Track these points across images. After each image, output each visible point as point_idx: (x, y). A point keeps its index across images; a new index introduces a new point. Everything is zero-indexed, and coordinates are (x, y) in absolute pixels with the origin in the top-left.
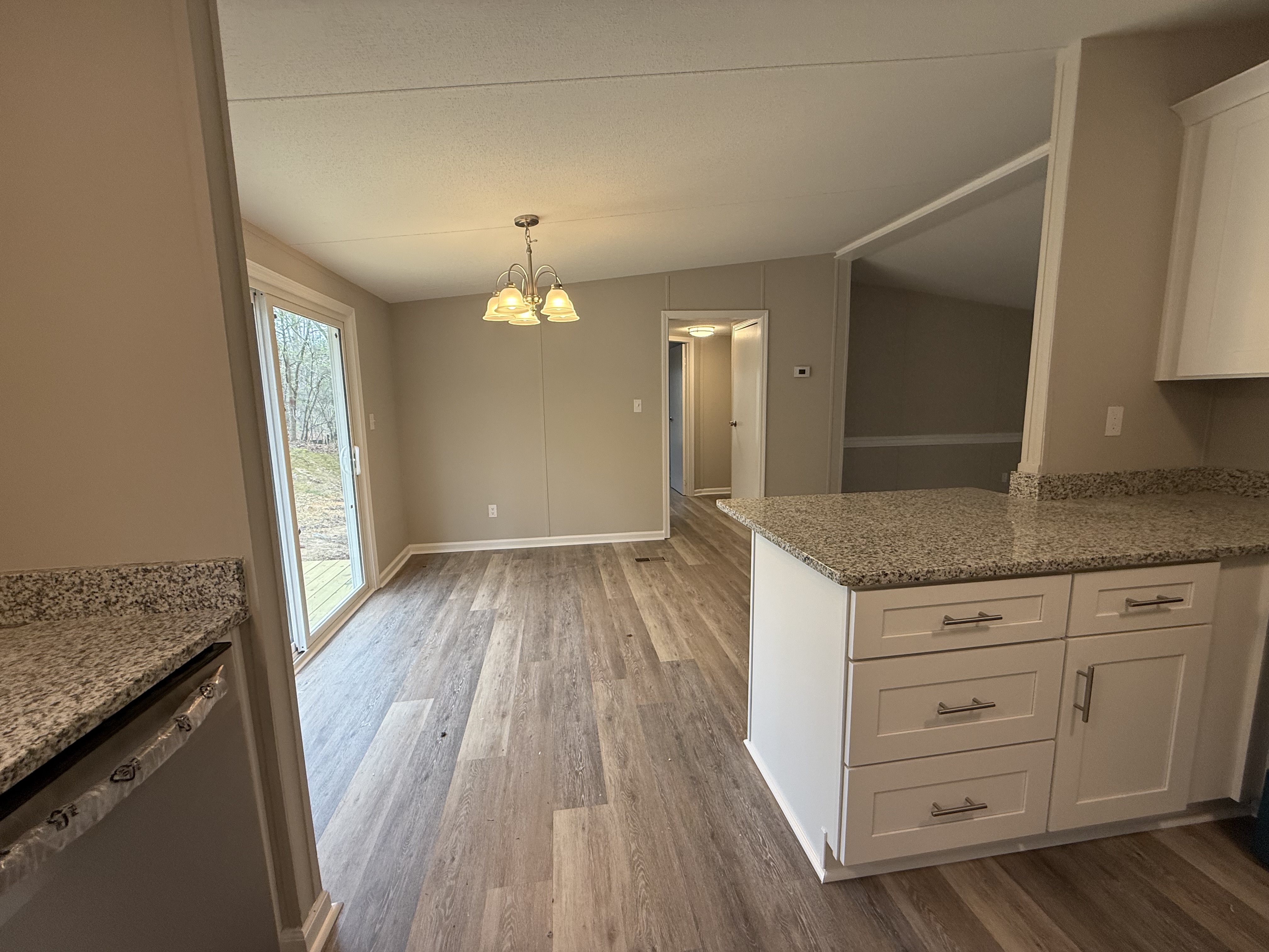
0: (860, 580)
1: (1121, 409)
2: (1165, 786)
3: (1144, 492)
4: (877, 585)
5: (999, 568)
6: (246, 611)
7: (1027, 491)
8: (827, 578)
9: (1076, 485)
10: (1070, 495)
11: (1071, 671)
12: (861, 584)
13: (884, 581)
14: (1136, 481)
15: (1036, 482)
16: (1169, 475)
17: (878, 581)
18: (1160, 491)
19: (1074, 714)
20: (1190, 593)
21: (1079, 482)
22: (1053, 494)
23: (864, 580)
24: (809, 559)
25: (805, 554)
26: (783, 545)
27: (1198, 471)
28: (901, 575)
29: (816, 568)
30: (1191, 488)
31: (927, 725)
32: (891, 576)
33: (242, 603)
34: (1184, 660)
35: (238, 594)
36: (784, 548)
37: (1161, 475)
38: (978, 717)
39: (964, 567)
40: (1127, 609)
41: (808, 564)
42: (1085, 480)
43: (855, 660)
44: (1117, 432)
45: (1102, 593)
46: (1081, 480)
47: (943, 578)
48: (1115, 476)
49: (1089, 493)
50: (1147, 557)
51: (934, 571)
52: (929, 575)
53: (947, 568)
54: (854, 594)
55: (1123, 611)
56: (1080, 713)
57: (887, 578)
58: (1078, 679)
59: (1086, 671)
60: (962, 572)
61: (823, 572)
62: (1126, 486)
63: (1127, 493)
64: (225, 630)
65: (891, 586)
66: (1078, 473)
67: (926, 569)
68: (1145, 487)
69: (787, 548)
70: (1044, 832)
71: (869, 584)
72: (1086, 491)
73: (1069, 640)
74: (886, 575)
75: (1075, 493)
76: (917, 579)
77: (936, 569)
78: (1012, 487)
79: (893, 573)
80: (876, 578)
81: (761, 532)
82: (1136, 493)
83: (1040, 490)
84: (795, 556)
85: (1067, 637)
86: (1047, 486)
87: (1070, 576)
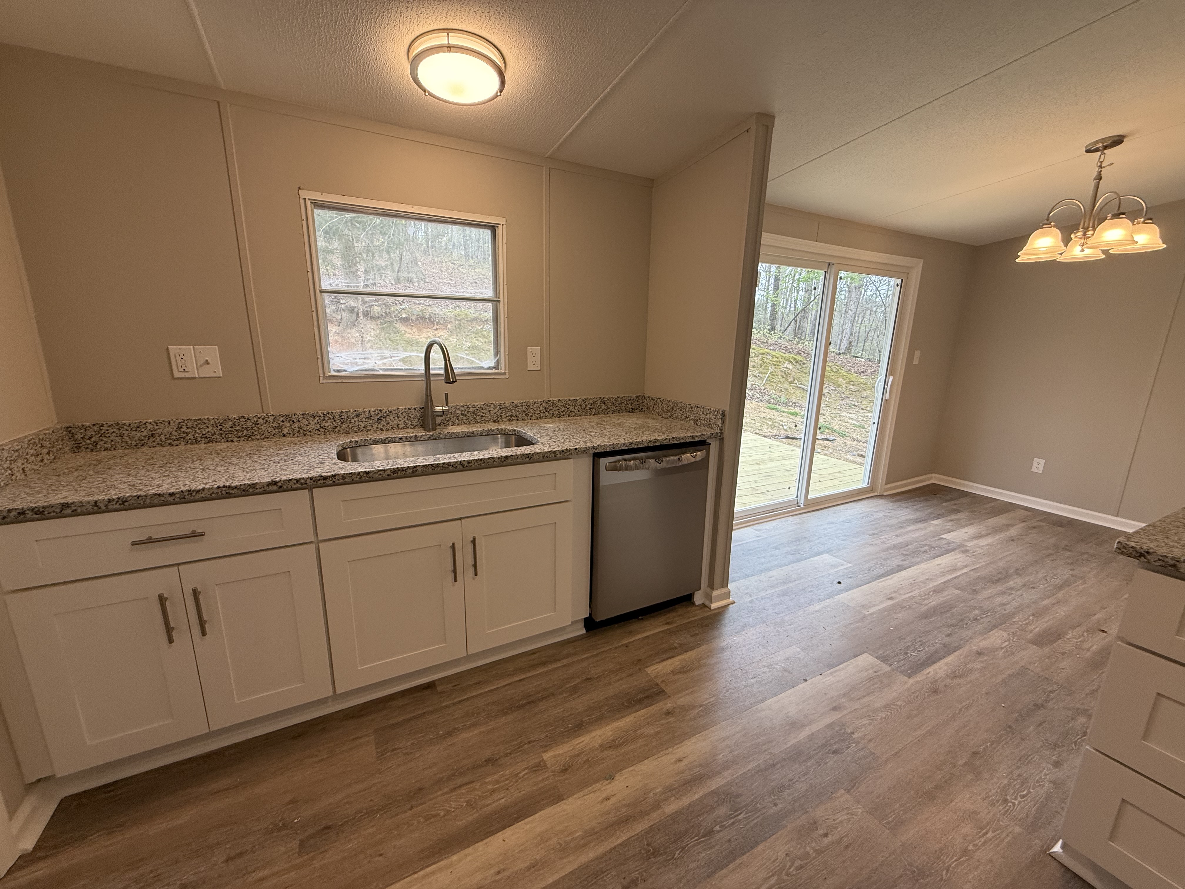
6: (722, 433)
33: (721, 430)
35: (720, 425)
64: (710, 437)
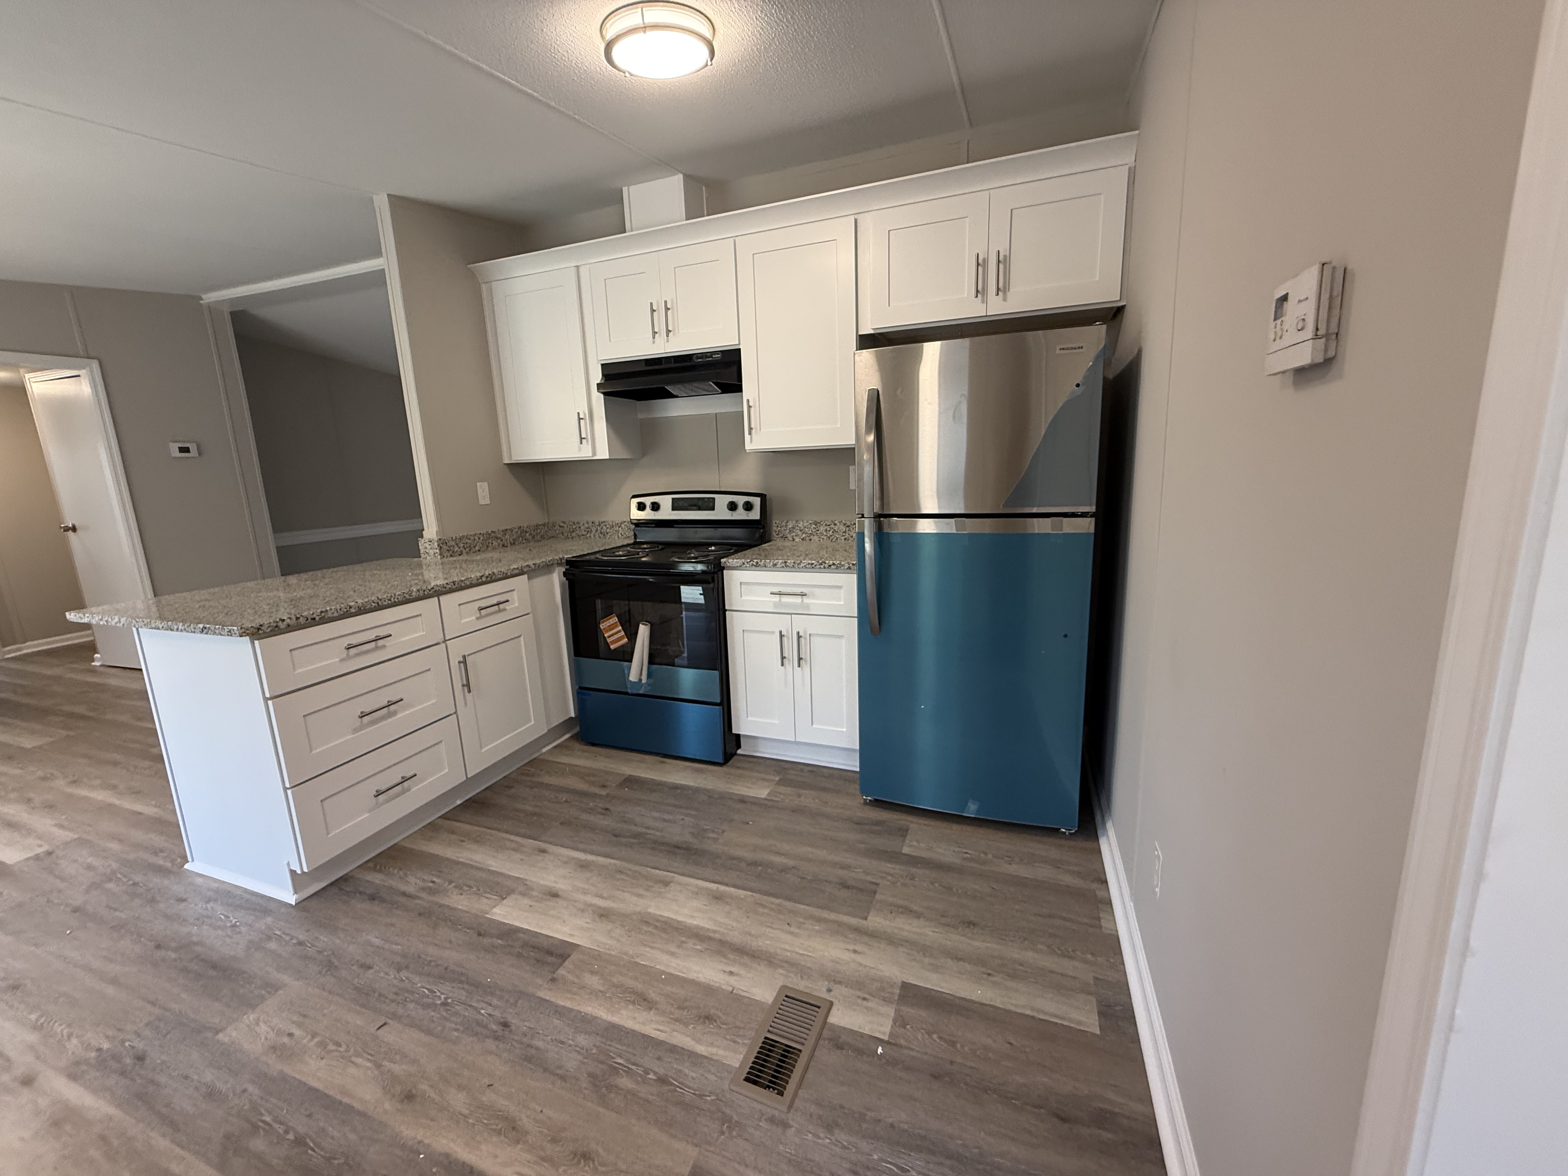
0: (259, 629)
1: (486, 484)
2: (530, 721)
3: (514, 543)
4: (276, 630)
5: (381, 600)
7: (432, 552)
8: (227, 637)
9: (467, 543)
10: (464, 551)
11: (454, 663)
12: (260, 632)
13: (282, 625)
14: (507, 536)
15: (436, 544)
16: (528, 530)
17: (277, 626)
18: (524, 541)
19: (464, 690)
20: (514, 597)
21: (469, 541)
22: (451, 552)
23: (263, 628)
24: (205, 628)
25: (201, 626)
26: (176, 627)
27: (544, 525)
28: (297, 618)
29: (215, 633)
30: (542, 537)
31: (355, 731)
32: (288, 621)
34: (522, 638)
36: (177, 629)
37: (522, 531)
38: (395, 713)
39: (352, 604)
40: (480, 613)
41: (207, 633)
42: (472, 538)
43: (271, 698)
44: (487, 501)
45: (462, 606)
46: (469, 539)
47: (336, 614)
48: (493, 534)
49: (477, 548)
50: (481, 577)
51: (327, 611)
52: (323, 614)
53: (338, 607)
54: (256, 642)
55: (478, 615)
56: (466, 688)
57: (285, 623)
58: (460, 667)
59: (461, 659)
60: (351, 607)
61: (222, 633)
62: (502, 540)
63: (503, 546)
65: (290, 629)
66: (465, 534)
67: (319, 611)
68: (514, 540)
69: (180, 628)
70: (465, 779)
71: (268, 630)
72: (475, 547)
73: (448, 642)
74: (283, 620)
75: (467, 550)
76: (314, 619)
77: (328, 609)
78: (422, 551)
79: (290, 618)
80: (275, 624)
81: (145, 625)
82: (509, 545)
83: (440, 550)
84: (192, 632)
85: (445, 641)
86: (445, 547)
87: (436, 598)
